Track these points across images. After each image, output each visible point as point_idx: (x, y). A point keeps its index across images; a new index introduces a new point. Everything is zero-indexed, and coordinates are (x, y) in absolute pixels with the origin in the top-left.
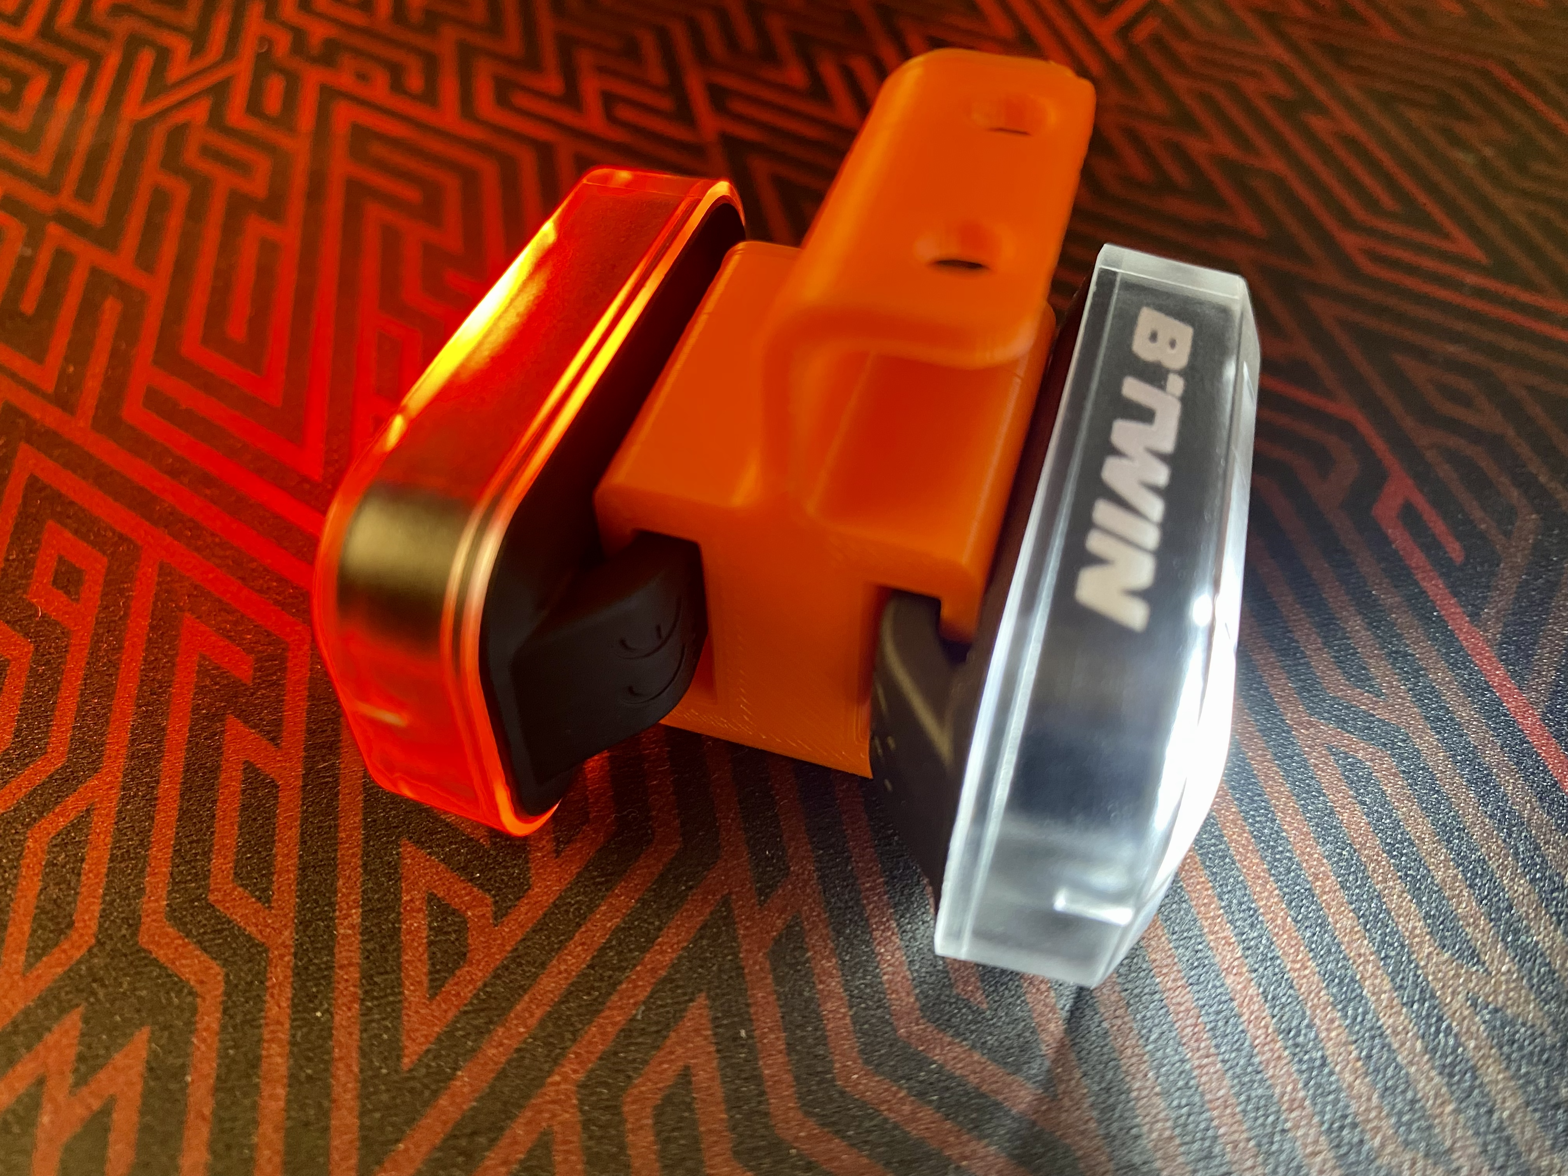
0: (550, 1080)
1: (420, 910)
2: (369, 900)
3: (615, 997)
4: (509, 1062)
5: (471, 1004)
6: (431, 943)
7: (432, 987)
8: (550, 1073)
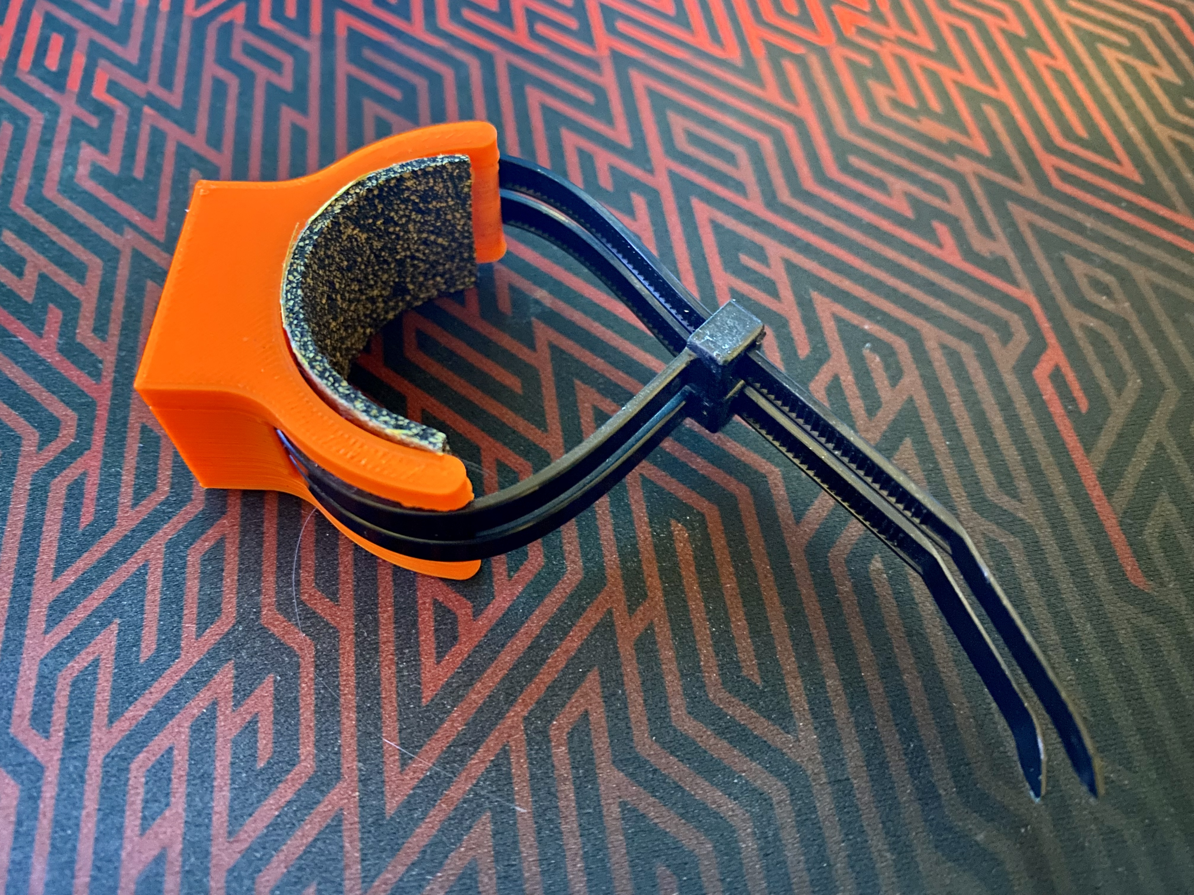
0: (507, 715)
1: (429, 610)
2: (398, 602)
3: (545, 667)
4: (484, 703)
5: (461, 667)
6: (436, 630)
7: (438, 657)
8: (508, 711)
